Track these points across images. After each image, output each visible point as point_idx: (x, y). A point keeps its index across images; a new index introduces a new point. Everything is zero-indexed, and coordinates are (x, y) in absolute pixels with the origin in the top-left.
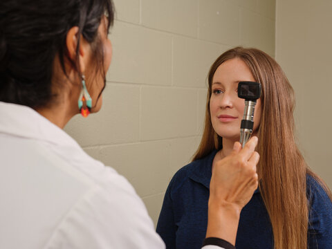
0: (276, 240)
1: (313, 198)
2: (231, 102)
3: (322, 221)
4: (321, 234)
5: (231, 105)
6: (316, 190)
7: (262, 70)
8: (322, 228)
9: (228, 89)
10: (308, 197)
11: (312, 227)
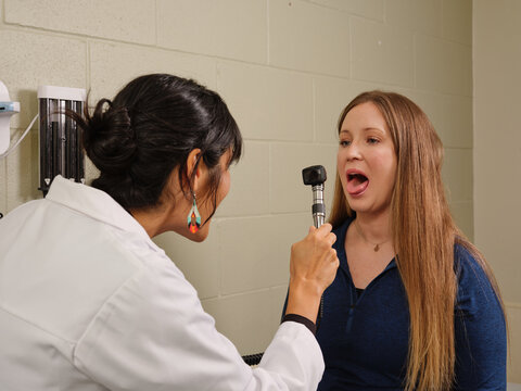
0: (412, 319)
1: (463, 271)
2: (360, 153)
3: (473, 299)
4: (473, 316)
5: (359, 156)
6: (465, 263)
7: (399, 117)
8: (474, 307)
9: (356, 137)
10: (455, 270)
11: (460, 308)
